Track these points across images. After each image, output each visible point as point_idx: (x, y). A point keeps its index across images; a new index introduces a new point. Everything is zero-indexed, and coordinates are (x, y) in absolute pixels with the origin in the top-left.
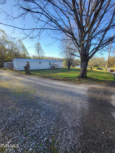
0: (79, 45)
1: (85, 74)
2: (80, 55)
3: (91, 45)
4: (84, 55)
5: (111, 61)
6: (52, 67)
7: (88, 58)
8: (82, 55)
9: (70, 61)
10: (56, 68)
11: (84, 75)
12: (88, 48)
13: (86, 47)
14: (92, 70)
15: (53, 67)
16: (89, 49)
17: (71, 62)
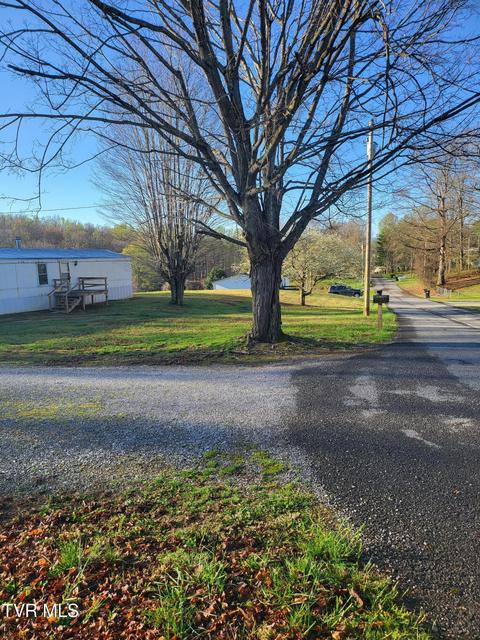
0: (235, 193)
1: (273, 323)
2: (247, 238)
3: (285, 191)
4: (259, 239)
5: (394, 246)
6: (58, 296)
7: (278, 248)
8: (254, 239)
9: (178, 255)
10: (88, 300)
11: (269, 325)
12: (273, 205)
13: (266, 204)
14: (307, 298)
15: (73, 296)
16: (278, 207)
17: (187, 257)
